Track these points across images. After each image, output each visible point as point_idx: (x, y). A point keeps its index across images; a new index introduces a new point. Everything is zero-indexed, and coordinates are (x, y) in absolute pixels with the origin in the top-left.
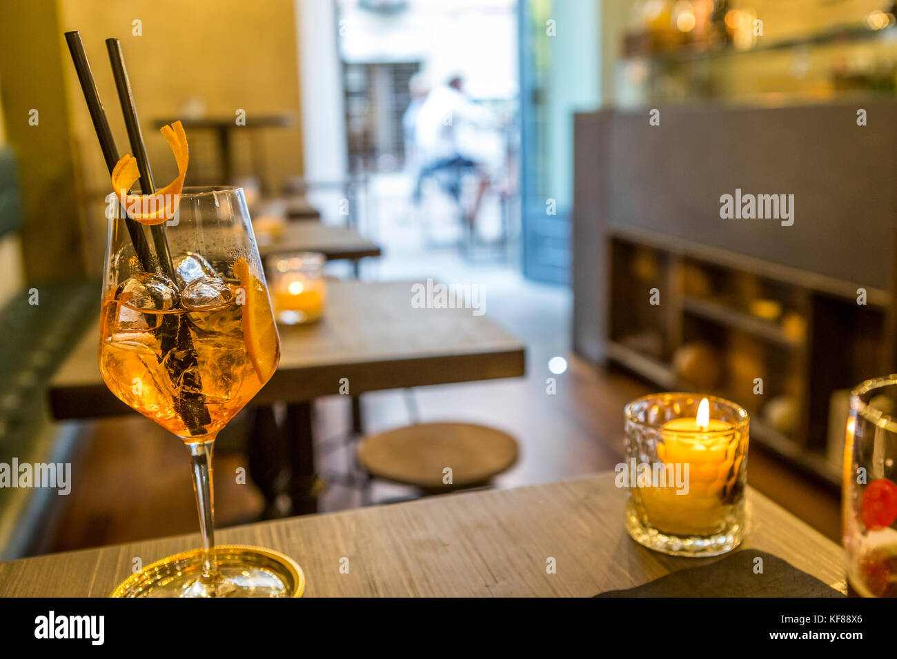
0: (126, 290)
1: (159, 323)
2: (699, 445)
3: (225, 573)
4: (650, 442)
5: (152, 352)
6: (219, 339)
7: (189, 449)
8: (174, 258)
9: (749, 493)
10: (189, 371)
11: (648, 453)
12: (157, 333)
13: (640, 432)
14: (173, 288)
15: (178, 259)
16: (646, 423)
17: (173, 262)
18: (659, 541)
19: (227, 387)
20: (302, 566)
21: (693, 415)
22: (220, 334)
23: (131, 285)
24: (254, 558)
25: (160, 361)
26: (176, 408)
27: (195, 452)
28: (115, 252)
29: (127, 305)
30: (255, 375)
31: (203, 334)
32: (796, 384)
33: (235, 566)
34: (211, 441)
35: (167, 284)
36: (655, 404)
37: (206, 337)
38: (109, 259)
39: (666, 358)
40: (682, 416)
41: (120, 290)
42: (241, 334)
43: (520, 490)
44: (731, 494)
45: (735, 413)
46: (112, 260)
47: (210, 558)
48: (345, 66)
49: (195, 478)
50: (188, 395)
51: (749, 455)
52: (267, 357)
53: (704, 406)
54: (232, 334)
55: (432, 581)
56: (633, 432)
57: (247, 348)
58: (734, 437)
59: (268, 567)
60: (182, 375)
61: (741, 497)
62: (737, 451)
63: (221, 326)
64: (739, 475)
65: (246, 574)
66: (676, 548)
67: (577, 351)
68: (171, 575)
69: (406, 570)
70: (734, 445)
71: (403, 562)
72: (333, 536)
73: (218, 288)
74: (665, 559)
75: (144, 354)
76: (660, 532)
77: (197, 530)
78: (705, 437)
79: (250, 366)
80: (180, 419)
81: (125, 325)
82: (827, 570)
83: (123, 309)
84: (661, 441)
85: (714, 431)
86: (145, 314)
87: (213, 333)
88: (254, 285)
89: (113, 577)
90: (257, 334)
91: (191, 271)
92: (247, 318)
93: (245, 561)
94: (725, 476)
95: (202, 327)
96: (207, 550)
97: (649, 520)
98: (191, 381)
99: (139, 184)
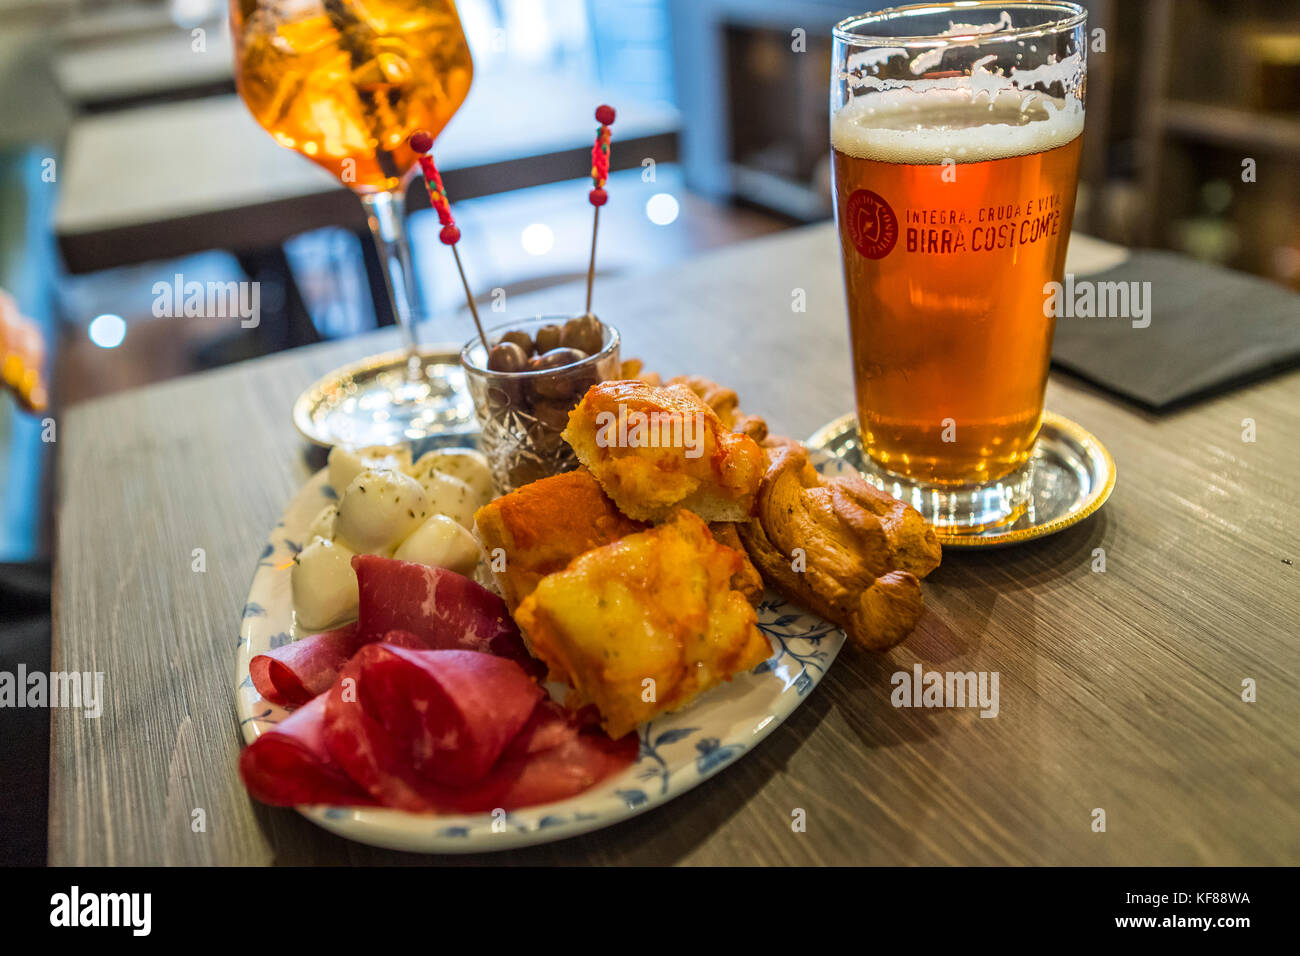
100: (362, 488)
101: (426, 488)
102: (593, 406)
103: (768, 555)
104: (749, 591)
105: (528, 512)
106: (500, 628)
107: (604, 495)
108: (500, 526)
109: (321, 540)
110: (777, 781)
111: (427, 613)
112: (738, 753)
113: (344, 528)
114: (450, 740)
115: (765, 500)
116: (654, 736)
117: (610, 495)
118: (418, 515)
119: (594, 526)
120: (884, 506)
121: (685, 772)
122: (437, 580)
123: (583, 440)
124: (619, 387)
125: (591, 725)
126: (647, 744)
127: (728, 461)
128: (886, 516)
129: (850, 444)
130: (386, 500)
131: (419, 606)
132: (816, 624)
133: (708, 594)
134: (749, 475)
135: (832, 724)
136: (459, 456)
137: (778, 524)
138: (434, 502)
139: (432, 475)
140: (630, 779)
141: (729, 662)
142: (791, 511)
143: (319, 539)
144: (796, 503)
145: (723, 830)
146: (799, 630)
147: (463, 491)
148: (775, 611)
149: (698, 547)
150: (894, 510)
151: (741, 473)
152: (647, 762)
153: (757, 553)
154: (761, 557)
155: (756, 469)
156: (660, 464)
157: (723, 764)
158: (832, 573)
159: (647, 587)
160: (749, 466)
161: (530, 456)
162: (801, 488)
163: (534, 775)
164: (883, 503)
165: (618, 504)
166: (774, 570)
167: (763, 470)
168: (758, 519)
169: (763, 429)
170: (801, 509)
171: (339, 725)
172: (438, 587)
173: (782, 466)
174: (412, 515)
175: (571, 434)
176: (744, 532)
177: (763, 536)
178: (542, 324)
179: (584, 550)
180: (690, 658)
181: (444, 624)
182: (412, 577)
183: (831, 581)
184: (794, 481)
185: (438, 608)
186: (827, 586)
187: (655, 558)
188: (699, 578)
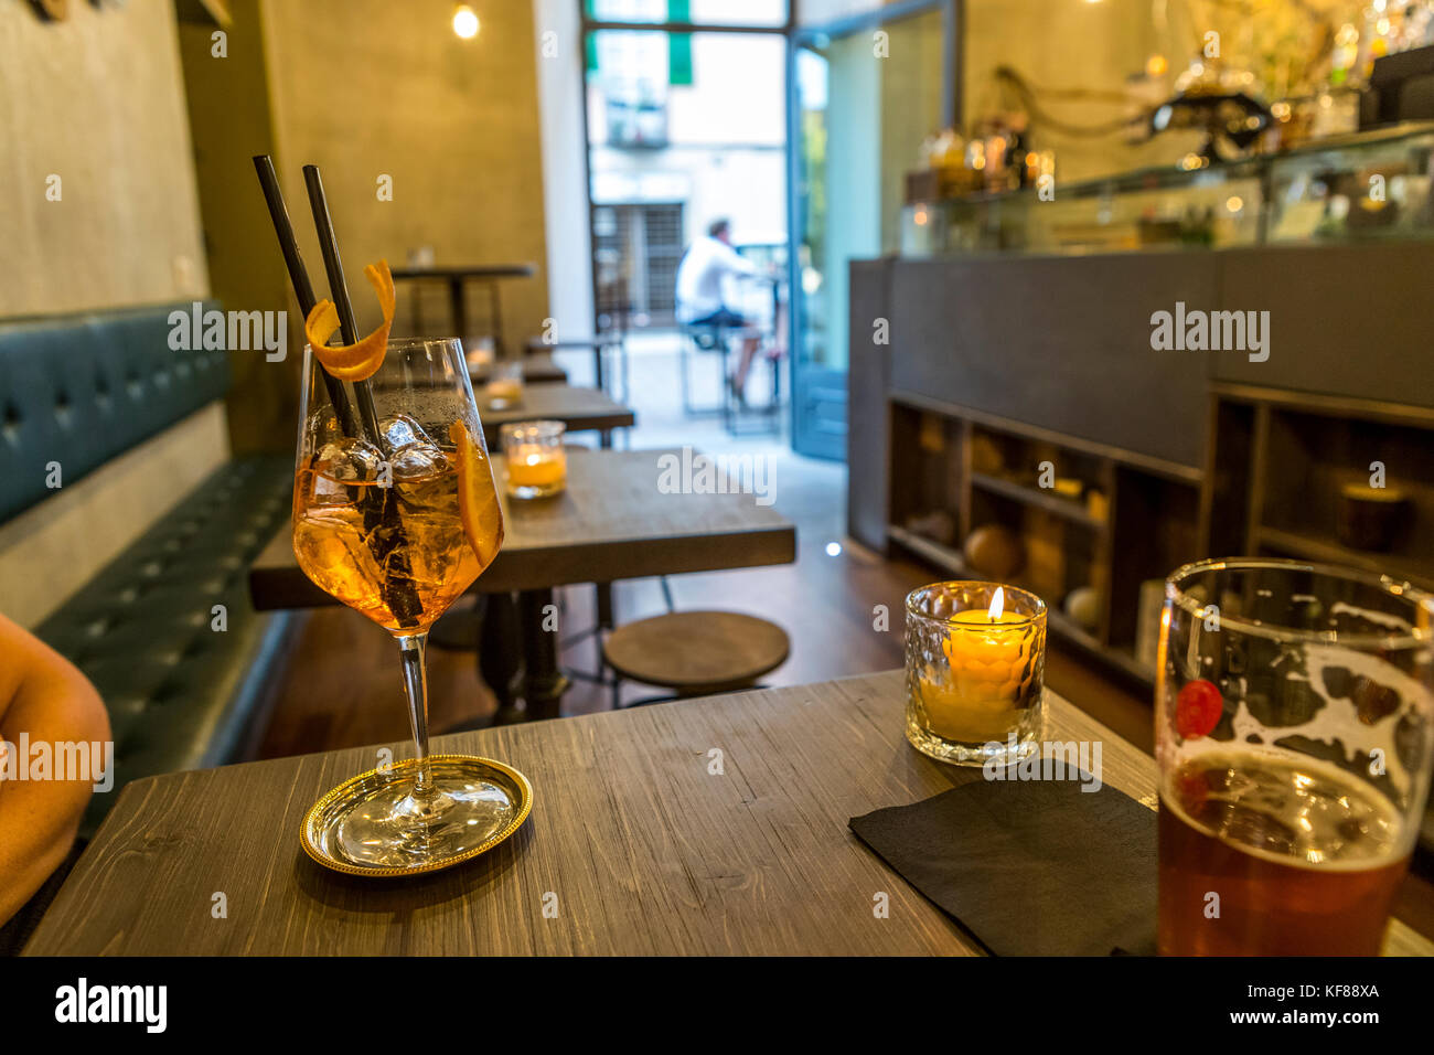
0: (323, 457)
1: (361, 497)
2: (989, 640)
3: (442, 787)
4: (935, 637)
5: (353, 529)
6: (432, 516)
7: (399, 643)
8: (381, 421)
9: (1046, 693)
10: (396, 552)
11: (931, 649)
12: (359, 507)
13: (922, 624)
14: (378, 455)
15: (386, 422)
16: (930, 614)
17: (380, 426)
18: (944, 751)
19: (441, 572)
20: (531, 779)
21: (985, 607)
22: (434, 510)
23: (329, 452)
24: (476, 769)
25: (362, 540)
26: (383, 597)
27: (404, 648)
28: (311, 414)
29: (324, 476)
30: (474, 558)
31: (412, 509)
32: (1100, 572)
33: (454, 778)
34: (423, 634)
35: (370, 451)
36: (941, 593)
37: (417, 513)
38: (306, 421)
39: (955, 543)
40: (970, 607)
41: (317, 457)
42: (457, 509)
43: (785, 691)
44: (1026, 697)
45: (1032, 602)
46: (307, 423)
47: (424, 767)
48: (593, 208)
49: (406, 676)
50: (395, 581)
51: (1046, 651)
52: (487, 537)
53: (999, 597)
54: (447, 509)
55: (681, 797)
56: (915, 625)
57: (464, 525)
58: (1030, 631)
59: (492, 779)
60: (388, 557)
61: (1038, 699)
62: (1033, 647)
63: (435, 501)
64: (1035, 674)
65: (468, 787)
66: (962, 758)
67: (854, 534)
68: (379, 788)
69: (652, 783)
70: (1030, 639)
71: (648, 773)
72: (569, 745)
73: (431, 456)
74: (950, 771)
75: (342, 532)
76: (945, 741)
77: (409, 736)
78: (999, 630)
79: (468, 548)
80: (386, 608)
81: (322, 498)
82: (1134, 782)
83: (320, 480)
84: (947, 635)
85: (1010, 624)
86: (348, 486)
87: (425, 508)
88: (473, 452)
89: (314, 789)
90: (475, 510)
91: (401, 436)
92: (464, 490)
93: (465, 772)
94: (1020, 676)
95: (414, 502)
96: (419, 760)
97: (932, 726)
98: (399, 564)
99: (339, 333)
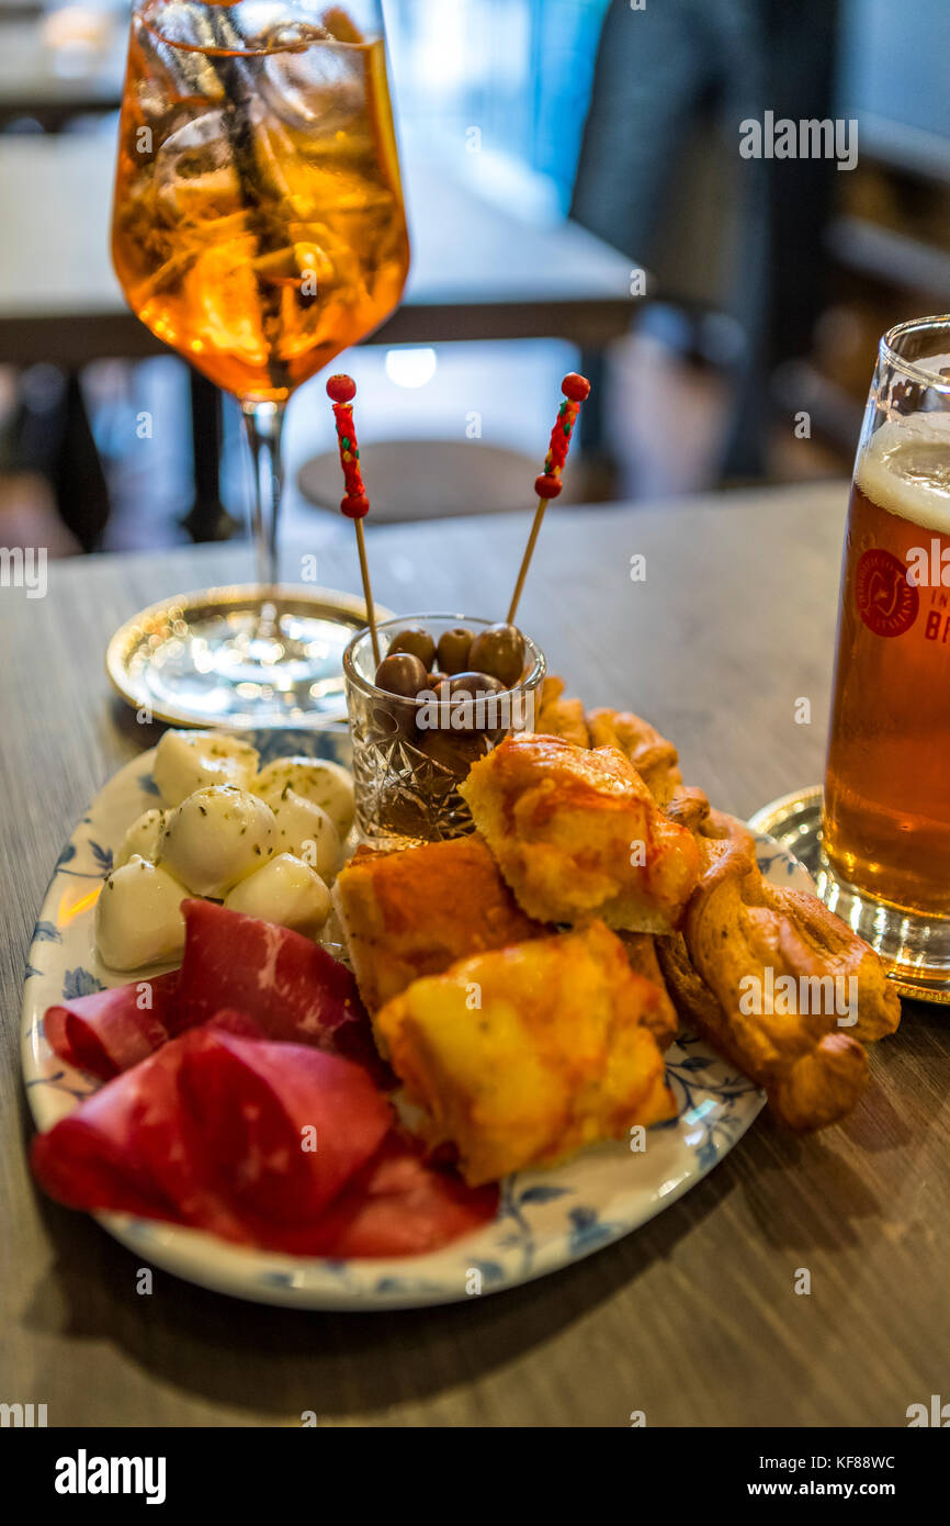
100: (202, 810)
101: (276, 812)
102: (505, 764)
103: (687, 977)
104: (660, 1030)
105: (405, 886)
106: (347, 1015)
107: (501, 880)
108: (370, 898)
109: (141, 861)
110: (657, 1270)
111: (263, 985)
112: (617, 1232)
113: (172, 849)
114: (280, 1160)
115: (695, 913)
116: (519, 1189)
117: (510, 881)
118: (264, 851)
119: (484, 917)
120: (839, 942)
121: (554, 1247)
122: (280, 944)
123: (484, 802)
124: (539, 745)
125: (446, 1165)
126: (509, 1198)
127: (660, 864)
128: (840, 956)
129: (805, 829)
130: (231, 828)
131: (256, 974)
132: (732, 1080)
133: (611, 1030)
134: (681, 882)
135: (731, 1209)
136: (318, 770)
137: (707, 947)
138: (283, 833)
139: (284, 796)
140: (487, 1243)
141: (622, 1118)
142: (725, 934)
143: (138, 859)
144: (732, 925)
145: (586, 1323)
146: (709, 1080)
147: (320, 822)
148: (684, 1049)
149: (608, 971)
150: (852, 950)
151: (673, 882)
152: (507, 1224)
153: (673, 971)
154: (678, 979)
155: (692, 873)
156: (578, 859)
157: (597, 1245)
158: (765, 1029)
159: (540, 1014)
160: (684, 870)
161: (409, 796)
162: (742, 905)
163: (375, 1221)
164: (838, 938)
165: (517, 896)
166: (690, 999)
167: (699, 875)
168: (681, 934)
169: (704, 810)
170: (739, 935)
171: (152, 1117)
172: (280, 952)
173: (723, 873)
174: (258, 852)
175: (470, 790)
176: (661, 945)
177: (684, 951)
178: (451, 627)
179: (470, 951)
180: (578, 1108)
181: (282, 1001)
182: (250, 936)
183: (761, 1039)
184: (732, 894)
185: (277, 980)
186: (754, 1043)
187: (555, 980)
188: (603, 1011)
